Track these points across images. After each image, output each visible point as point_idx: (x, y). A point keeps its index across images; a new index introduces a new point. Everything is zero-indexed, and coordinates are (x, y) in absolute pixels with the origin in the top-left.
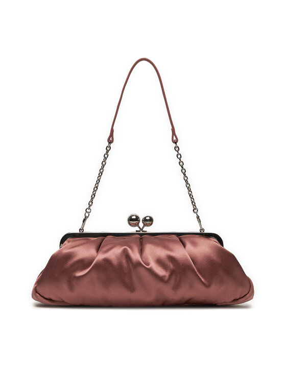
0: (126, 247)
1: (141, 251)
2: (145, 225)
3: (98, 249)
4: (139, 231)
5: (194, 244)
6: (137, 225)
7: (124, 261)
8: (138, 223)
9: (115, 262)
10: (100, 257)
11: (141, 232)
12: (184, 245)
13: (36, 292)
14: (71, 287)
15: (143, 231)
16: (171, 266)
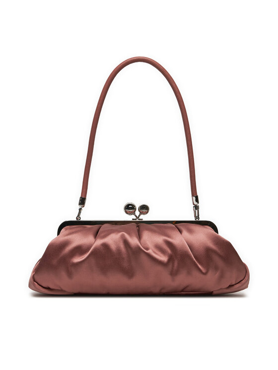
0: (123, 233)
1: (140, 237)
2: (141, 213)
3: (96, 235)
4: (136, 219)
5: (190, 231)
6: (134, 213)
7: (122, 246)
8: (135, 212)
9: (113, 247)
10: (99, 242)
11: (137, 220)
12: (181, 232)
13: (34, 281)
14: (70, 275)
15: (139, 219)
16: (169, 251)
